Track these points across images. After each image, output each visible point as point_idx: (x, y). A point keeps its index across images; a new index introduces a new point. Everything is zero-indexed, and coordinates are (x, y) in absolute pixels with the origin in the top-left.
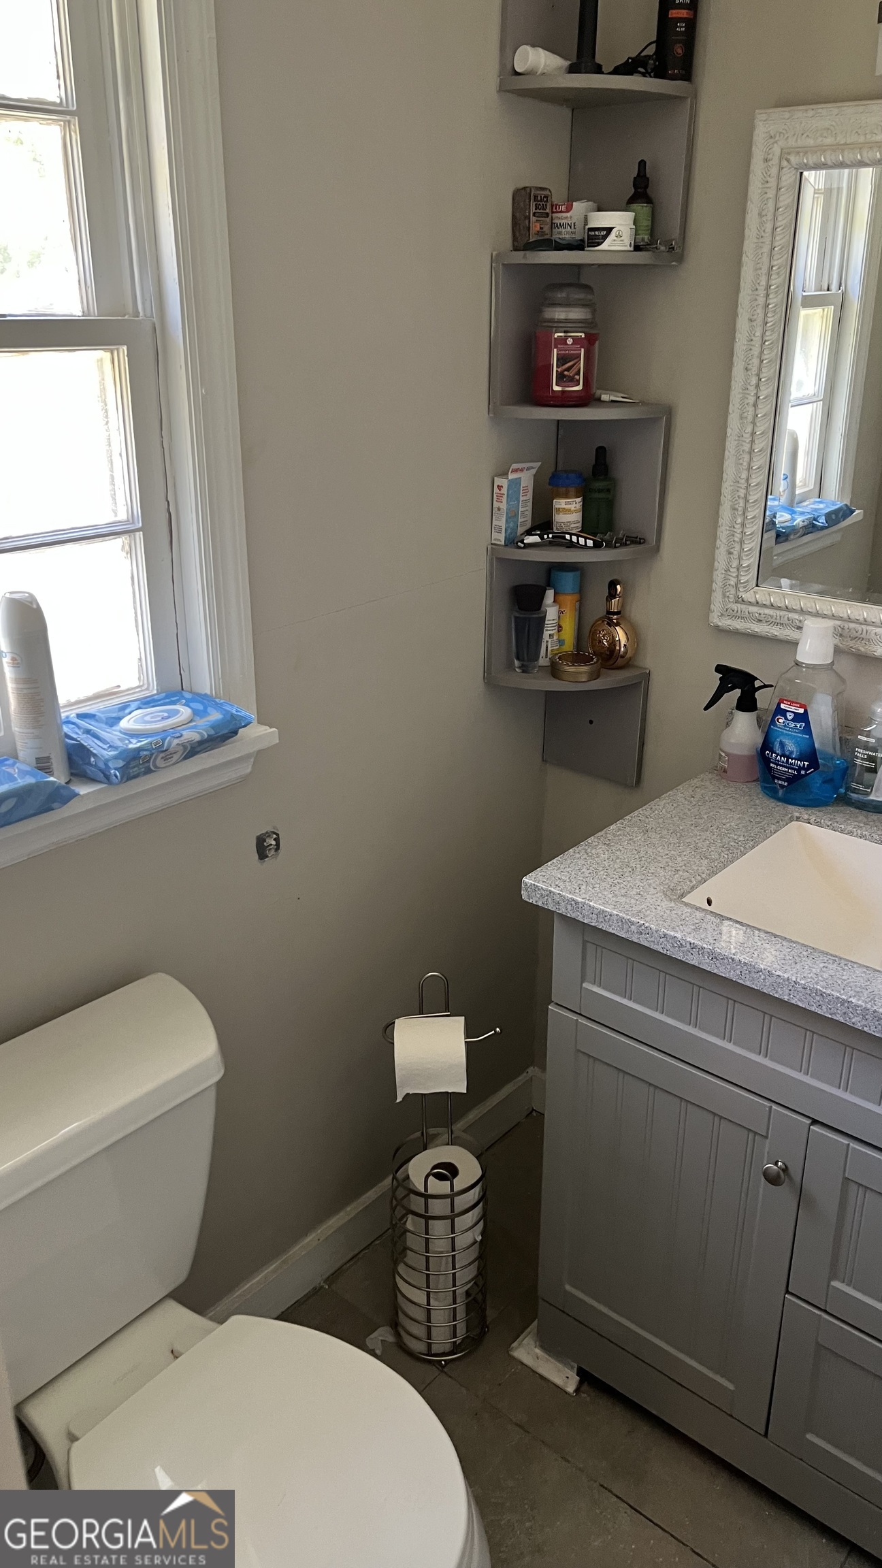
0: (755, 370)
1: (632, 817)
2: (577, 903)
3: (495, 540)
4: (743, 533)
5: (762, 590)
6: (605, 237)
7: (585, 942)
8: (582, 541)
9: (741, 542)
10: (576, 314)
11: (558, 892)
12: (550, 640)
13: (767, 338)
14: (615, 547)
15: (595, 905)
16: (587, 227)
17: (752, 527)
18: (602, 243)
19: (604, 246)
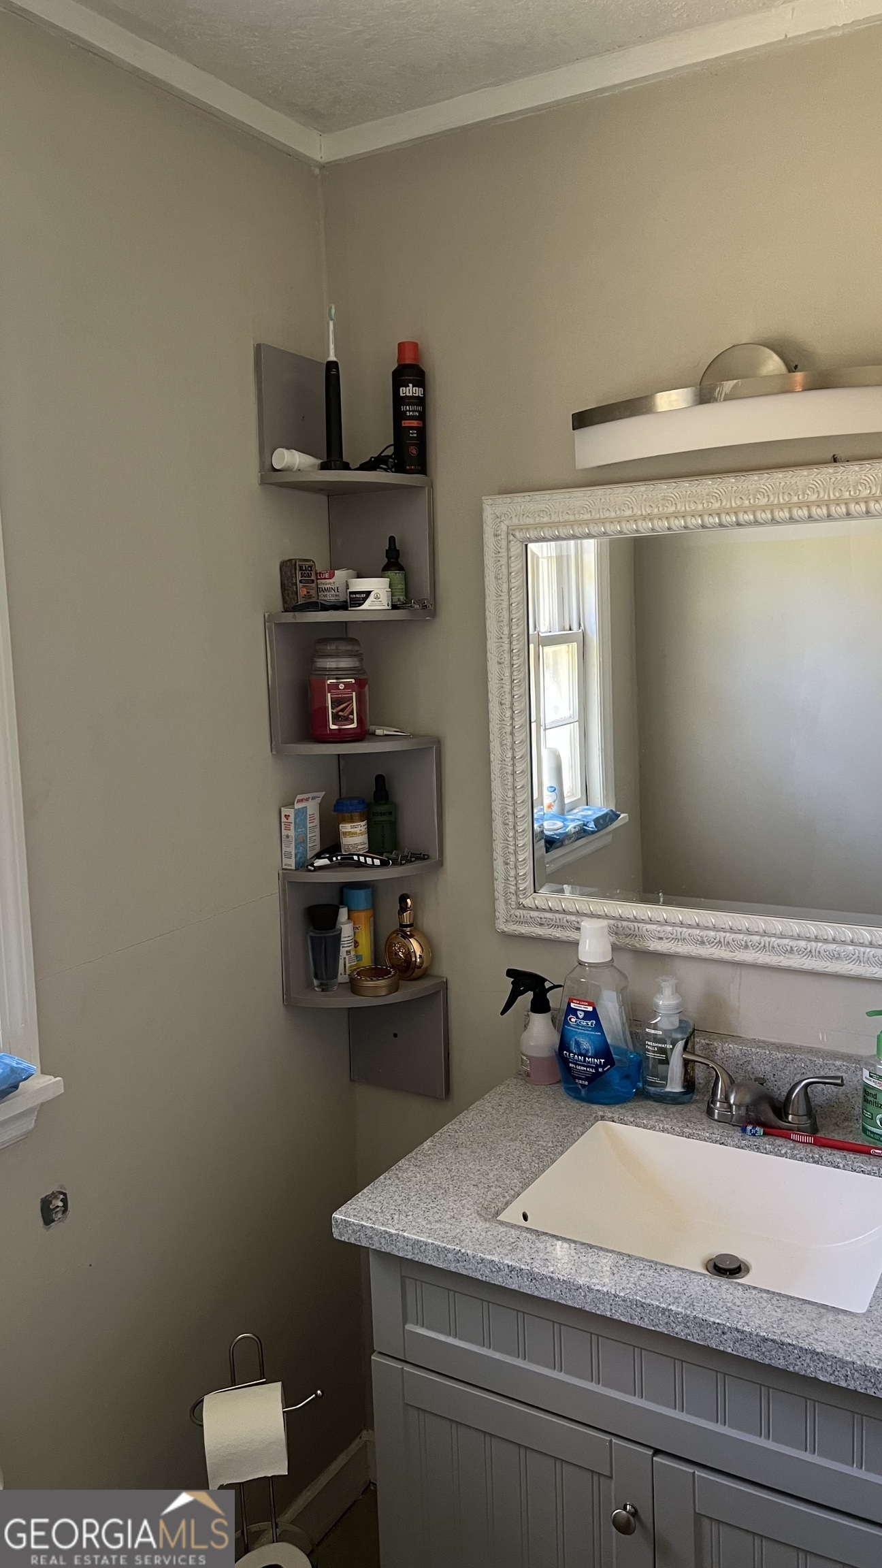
0: (508, 704)
1: (441, 1133)
2: (391, 1235)
3: (286, 865)
4: (516, 845)
5: (540, 896)
6: (365, 599)
7: (403, 1278)
8: (369, 861)
9: (516, 853)
10: (345, 663)
11: (370, 1225)
12: (347, 957)
13: (515, 678)
14: (401, 864)
15: (409, 1235)
16: (349, 591)
17: (523, 839)
18: (363, 604)
19: (365, 606)
